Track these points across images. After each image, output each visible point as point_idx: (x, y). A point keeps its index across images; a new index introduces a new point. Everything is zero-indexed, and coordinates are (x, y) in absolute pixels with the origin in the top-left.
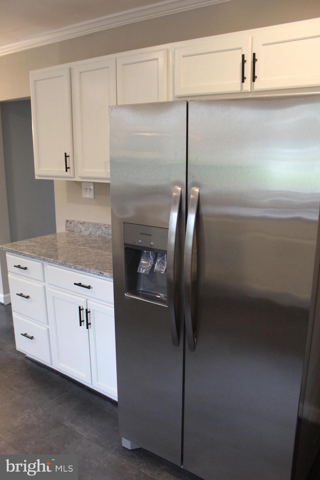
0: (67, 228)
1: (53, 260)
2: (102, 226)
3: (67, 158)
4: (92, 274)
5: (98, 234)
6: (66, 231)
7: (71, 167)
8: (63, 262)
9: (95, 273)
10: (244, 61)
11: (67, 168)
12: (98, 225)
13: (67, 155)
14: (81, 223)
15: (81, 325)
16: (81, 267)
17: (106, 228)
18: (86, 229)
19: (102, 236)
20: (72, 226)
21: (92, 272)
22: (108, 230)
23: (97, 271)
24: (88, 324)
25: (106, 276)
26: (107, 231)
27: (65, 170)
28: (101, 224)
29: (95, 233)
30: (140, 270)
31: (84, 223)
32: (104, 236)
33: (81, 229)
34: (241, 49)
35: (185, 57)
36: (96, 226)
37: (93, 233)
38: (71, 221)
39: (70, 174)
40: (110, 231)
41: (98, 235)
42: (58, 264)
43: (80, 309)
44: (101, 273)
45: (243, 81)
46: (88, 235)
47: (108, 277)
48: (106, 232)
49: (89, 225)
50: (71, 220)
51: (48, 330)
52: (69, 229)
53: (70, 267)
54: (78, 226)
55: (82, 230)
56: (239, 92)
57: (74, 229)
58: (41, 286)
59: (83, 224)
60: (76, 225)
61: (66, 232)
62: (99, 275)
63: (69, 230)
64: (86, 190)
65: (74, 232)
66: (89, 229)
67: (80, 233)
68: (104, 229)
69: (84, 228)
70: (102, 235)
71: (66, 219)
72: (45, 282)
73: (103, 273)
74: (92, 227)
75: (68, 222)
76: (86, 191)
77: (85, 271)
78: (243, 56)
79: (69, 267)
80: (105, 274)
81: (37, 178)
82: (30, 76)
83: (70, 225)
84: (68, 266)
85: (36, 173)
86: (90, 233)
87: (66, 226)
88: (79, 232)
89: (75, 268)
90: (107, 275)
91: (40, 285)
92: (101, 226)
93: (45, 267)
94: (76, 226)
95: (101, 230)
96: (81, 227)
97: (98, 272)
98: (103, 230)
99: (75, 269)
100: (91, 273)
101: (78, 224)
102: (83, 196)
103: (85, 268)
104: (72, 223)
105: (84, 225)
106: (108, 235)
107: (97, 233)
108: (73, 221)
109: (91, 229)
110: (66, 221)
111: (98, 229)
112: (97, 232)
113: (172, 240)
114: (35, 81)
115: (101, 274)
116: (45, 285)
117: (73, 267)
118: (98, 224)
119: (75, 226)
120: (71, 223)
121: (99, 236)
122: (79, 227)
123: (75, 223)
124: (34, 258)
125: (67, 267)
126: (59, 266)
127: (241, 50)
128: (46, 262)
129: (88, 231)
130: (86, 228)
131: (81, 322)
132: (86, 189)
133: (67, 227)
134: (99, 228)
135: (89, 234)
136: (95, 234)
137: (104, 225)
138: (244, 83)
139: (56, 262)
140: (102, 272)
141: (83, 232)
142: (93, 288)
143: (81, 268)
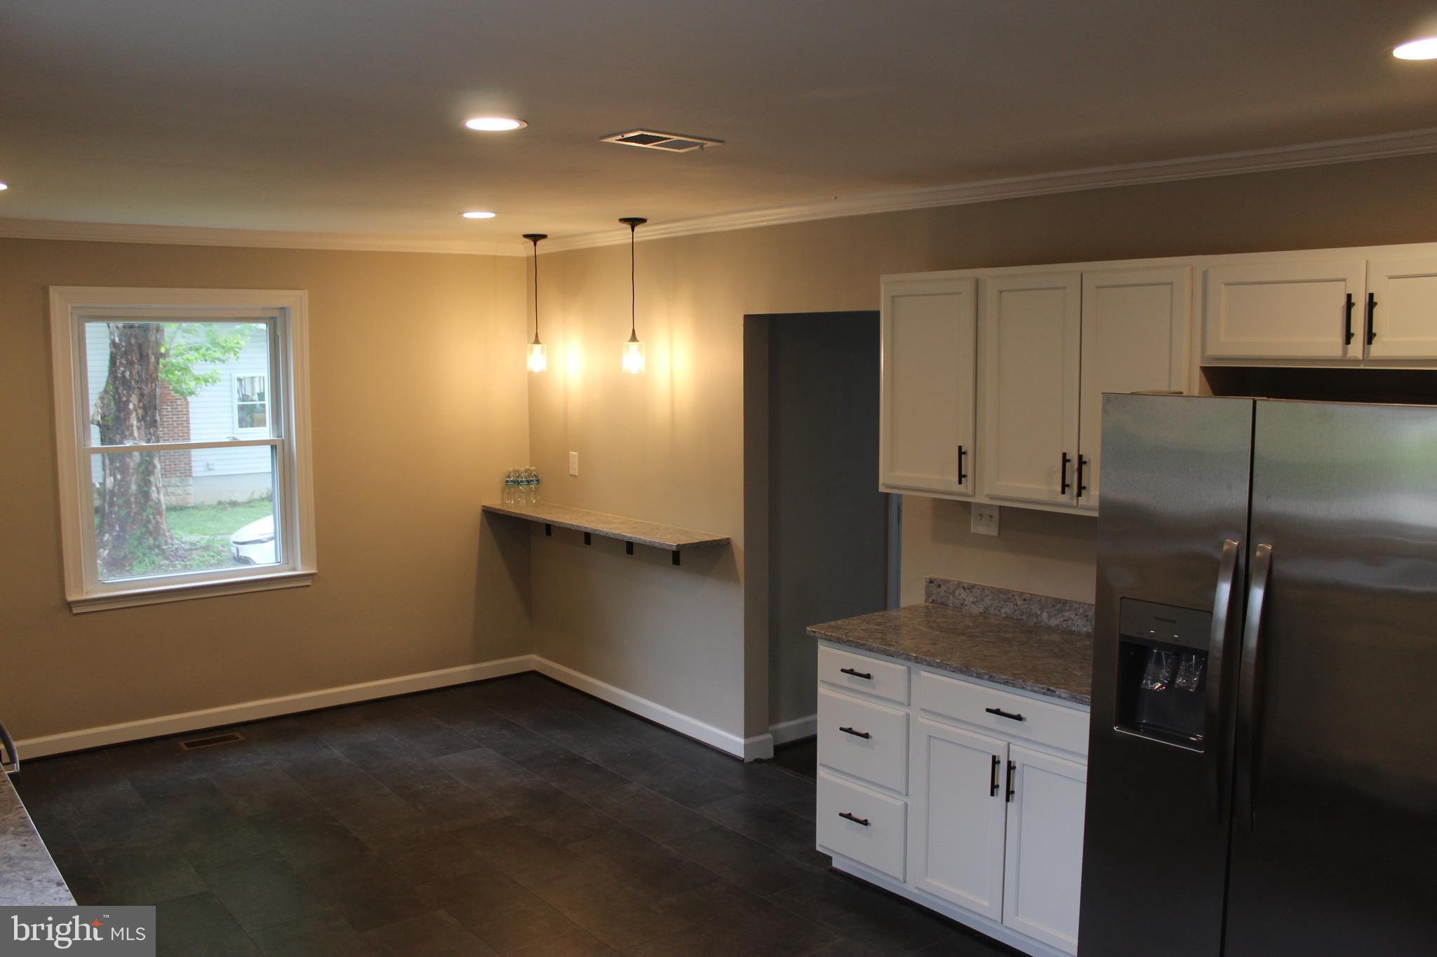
0: (928, 597)
1: (938, 661)
2: (1016, 597)
3: (963, 456)
4: (1030, 691)
5: (1005, 613)
6: (926, 602)
7: (970, 475)
8: (963, 667)
9: (1037, 689)
10: (1349, 304)
11: (961, 477)
12: (1005, 594)
13: (963, 450)
14: (964, 587)
15: (992, 794)
16: (1004, 677)
17: (1025, 600)
18: (977, 601)
19: (1015, 618)
20: (942, 593)
21: (1029, 688)
22: (1029, 604)
23: (1041, 686)
24: (1009, 793)
25: (1060, 697)
26: (1026, 606)
27: (957, 479)
28: (1013, 591)
29: (998, 611)
30: (1146, 683)
31: (973, 587)
32: (1020, 617)
33: (965, 600)
34: (1344, 280)
35: (1228, 285)
36: (1000, 596)
37: (992, 611)
38: (940, 582)
39: (966, 488)
40: (1033, 608)
41: (1004, 615)
42: (952, 669)
43: (995, 762)
44: (1049, 690)
45: (1348, 341)
46: (981, 613)
47: (1065, 699)
48: (1025, 608)
49: (984, 592)
50: (941, 580)
51: (906, 805)
52: (933, 597)
53: (979, 676)
54: (957, 592)
55: (966, 603)
56: (1339, 358)
57: (946, 598)
58: (901, 714)
59: (969, 589)
60: (951, 591)
61: (927, 604)
62: (1044, 694)
63: (933, 602)
64: (979, 517)
65: (947, 606)
66: (983, 600)
67: (961, 608)
68: (1019, 603)
69: (972, 599)
70: (1014, 614)
71: (928, 577)
72: (909, 705)
73: (1053, 691)
74: (989, 597)
75: (931, 584)
76: (981, 520)
77: (1014, 685)
78: (1349, 296)
79: (977, 677)
80: (1058, 693)
81: (882, 489)
82: (882, 286)
83: (938, 590)
84: (975, 675)
85: (881, 481)
86: (986, 609)
87: (926, 592)
88: (959, 606)
89: (991, 679)
90: (1064, 695)
91: (900, 712)
92: (1013, 596)
93: (912, 676)
94: (953, 593)
95: (1012, 604)
96: (963, 595)
97: (1043, 688)
98: (1016, 604)
99: (990, 681)
100: (1026, 690)
101: (956, 589)
102: (973, 530)
103: (1013, 680)
104: (942, 587)
105: (972, 592)
106: (1029, 616)
107: (1003, 610)
108: (945, 582)
109: (987, 601)
110: (928, 581)
111: (1006, 603)
112: (1001, 608)
113: (1219, 634)
114: (893, 297)
115: (1048, 693)
116: (909, 712)
117: (986, 677)
118: (1006, 592)
119: (950, 594)
120: (940, 586)
121: (1006, 617)
122: (960, 595)
123: (949, 587)
124: (893, 656)
125: (972, 676)
126: (953, 674)
127: (1344, 283)
128: (922, 664)
129: (980, 606)
130: (976, 597)
131: (994, 787)
132: (981, 515)
133: (928, 594)
134: (1008, 600)
135: (981, 611)
136: (997, 613)
137: (1022, 594)
138: (1349, 346)
139: (947, 665)
140: (1052, 688)
141: (967, 608)
142: (1027, 720)
143: (1006, 679)
